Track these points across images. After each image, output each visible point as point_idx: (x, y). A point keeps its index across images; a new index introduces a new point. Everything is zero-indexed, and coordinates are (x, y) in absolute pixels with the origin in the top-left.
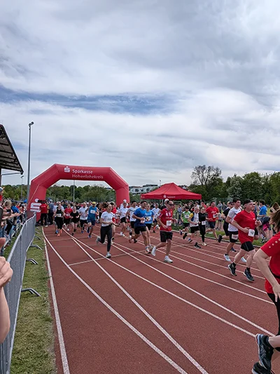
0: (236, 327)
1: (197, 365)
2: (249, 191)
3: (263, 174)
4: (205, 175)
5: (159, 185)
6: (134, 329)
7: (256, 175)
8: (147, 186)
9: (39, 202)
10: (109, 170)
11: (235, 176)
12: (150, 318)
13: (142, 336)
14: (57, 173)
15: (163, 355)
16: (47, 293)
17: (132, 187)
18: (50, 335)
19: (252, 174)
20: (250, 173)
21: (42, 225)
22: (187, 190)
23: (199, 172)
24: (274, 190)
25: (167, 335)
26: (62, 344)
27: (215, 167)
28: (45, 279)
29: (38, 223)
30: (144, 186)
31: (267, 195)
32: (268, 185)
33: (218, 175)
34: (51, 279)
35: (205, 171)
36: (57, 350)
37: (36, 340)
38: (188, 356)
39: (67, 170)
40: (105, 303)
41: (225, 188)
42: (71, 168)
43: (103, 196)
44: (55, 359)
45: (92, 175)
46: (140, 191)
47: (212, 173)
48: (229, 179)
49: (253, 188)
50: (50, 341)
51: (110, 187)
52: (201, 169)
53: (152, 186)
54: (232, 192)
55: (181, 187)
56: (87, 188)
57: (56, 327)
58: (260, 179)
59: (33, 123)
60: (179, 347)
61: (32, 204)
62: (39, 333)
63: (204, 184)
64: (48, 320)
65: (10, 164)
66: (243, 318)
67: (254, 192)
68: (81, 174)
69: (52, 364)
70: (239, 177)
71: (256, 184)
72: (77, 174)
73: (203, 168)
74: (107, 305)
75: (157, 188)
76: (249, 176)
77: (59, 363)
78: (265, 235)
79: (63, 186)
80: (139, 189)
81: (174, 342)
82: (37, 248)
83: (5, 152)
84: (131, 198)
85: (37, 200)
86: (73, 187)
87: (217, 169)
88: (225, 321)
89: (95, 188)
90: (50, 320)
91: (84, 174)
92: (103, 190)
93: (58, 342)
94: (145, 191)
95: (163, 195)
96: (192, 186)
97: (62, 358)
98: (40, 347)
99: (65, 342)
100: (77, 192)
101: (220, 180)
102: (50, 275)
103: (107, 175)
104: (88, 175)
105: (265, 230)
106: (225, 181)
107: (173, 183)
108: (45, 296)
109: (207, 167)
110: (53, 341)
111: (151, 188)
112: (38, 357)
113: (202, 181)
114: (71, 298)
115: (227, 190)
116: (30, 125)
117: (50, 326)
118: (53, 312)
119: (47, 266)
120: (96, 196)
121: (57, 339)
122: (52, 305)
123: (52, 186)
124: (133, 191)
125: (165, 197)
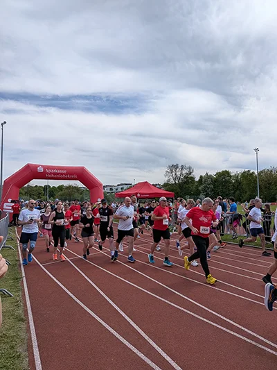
0: (207, 321)
1: (168, 359)
2: (220, 189)
3: (233, 172)
4: (178, 174)
5: (133, 184)
6: (107, 326)
7: (226, 173)
8: (122, 185)
9: (12, 202)
10: (83, 169)
11: (207, 174)
12: (124, 315)
13: (115, 333)
14: (31, 172)
15: (136, 351)
16: (20, 293)
17: (107, 186)
18: (23, 335)
19: (223, 171)
20: (221, 171)
21: (15, 225)
22: (160, 188)
23: (172, 170)
24: (244, 187)
25: (140, 330)
26: (35, 344)
27: (188, 166)
28: (18, 279)
30: (118, 185)
31: (238, 192)
32: (239, 183)
33: (190, 174)
34: (24, 279)
35: (178, 170)
36: (30, 348)
37: (9, 341)
38: (160, 350)
39: (40, 170)
40: (78, 301)
41: (197, 187)
42: (45, 167)
43: (77, 195)
44: (27, 359)
45: (65, 175)
46: (114, 190)
47: (185, 172)
48: (201, 177)
49: (224, 186)
50: (22, 341)
51: (84, 186)
52: (174, 167)
53: (126, 184)
54: (204, 190)
55: (155, 185)
56: (61, 188)
57: (29, 327)
58: (231, 177)
59: (5, 122)
61: (5, 204)
62: (11, 333)
63: (177, 182)
64: (22, 320)
66: (214, 313)
67: (225, 190)
68: (55, 174)
69: (25, 363)
70: (211, 175)
71: (227, 182)
72: (51, 173)
73: (176, 167)
74: (81, 304)
75: (130, 186)
76: (220, 175)
77: (32, 362)
78: (235, 232)
79: (36, 186)
80: (113, 188)
81: (147, 338)
82: (11, 248)
84: (105, 196)
85: (10, 200)
86: (46, 187)
87: (190, 168)
88: (197, 316)
89: (69, 187)
90: (24, 320)
91: (58, 174)
92: (77, 189)
93: (31, 342)
94: (120, 190)
95: (137, 193)
96: (166, 185)
97: (35, 357)
98: (12, 347)
99: (38, 341)
100: (52, 192)
101: (193, 179)
102: (24, 275)
103: (81, 174)
104: (62, 174)
105: (236, 226)
106: (197, 179)
107: (146, 182)
108: (18, 296)
109: (180, 165)
110: (26, 341)
111: (125, 187)
112: (11, 358)
113: (175, 179)
114: (44, 298)
115: (200, 188)
116: (2, 124)
117: (23, 325)
118: (26, 312)
119: (20, 266)
120: (70, 195)
121: (30, 338)
122: (25, 305)
123: (26, 185)
124: (107, 190)
125: (139, 195)
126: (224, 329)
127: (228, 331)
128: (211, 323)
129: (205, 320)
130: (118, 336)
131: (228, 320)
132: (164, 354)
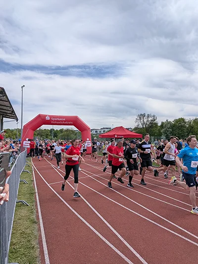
0: (167, 229)
1: (138, 256)
2: (177, 131)
3: (187, 119)
4: (145, 120)
5: (112, 128)
6: (94, 230)
7: (183, 120)
8: (104, 128)
9: (29, 140)
10: (76, 118)
11: (167, 121)
12: (105, 222)
13: (99, 235)
14: (41, 120)
15: (114, 248)
17: (93, 130)
18: (36, 233)
20: (178, 118)
21: (31, 156)
22: (132, 131)
23: (140, 118)
25: (117, 234)
27: (152, 115)
28: (33, 194)
29: (28, 155)
30: (101, 129)
32: (191, 127)
33: (154, 121)
34: (37, 194)
35: (145, 118)
36: (40, 243)
37: (26, 236)
38: (132, 249)
39: (48, 118)
40: (74, 211)
41: (159, 130)
42: (51, 117)
43: (72, 136)
44: (39, 250)
45: (65, 121)
46: (98, 132)
47: (150, 119)
48: (163, 123)
49: (180, 129)
50: (35, 237)
51: (77, 129)
52: (142, 116)
53: (107, 128)
54: (165, 133)
55: (128, 129)
56: (61, 131)
57: (40, 227)
58: (185, 123)
59: (24, 86)
60: (126, 243)
61: (24, 142)
62: (28, 231)
63: (144, 126)
64: (35, 222)
65: (9, 115)
66: (172, 223)
67: (180, 132)
68: (57, 121)
69: (37, 253)
70: (170, 122)
71: (182, 126)
72: (55, 121)
73: (144, 115)
74: (75, 213)
75: (110, 130)
76: (177, 121)
77: (42, 252)
79: (45, 129)
80: (98, 131)
81: (122, 239)
82: (28, 172)
83: (5, 106)
84: (92, 137)
85: (27, 139)
86: (52, 130)
87: (154, 116)
88: (159, 225)
89: (67, 130)
91: (60, 121)
92: (73, 131)
93: (41, 238)
94: (102, 132)
95: (115, 135)
96: (136, 129)
97: (44, 249)
98: (29, 241)
99: (46, 238)
100: (55, 134)
101: (156, 124)
102: (36, 191)
103: (75, 121)
104: (62, 121)
106: (159, 124)
107: (122, 127)
108: (33, 206)
109: (146, 114)
110: (38, 237)
111: (106, 130)
112: (28, 248)
113: (143, 125)
114: (50, 208)
115: (162, 131)
116: (22, 87)
117: (36, 226)
118: (38, 217)
119: (34, 184)
120: (68, 136)
121: (40, 236)
122: (37, 212)
123: (38, 129)
124: (94, 132)
125: (116, 136)
126: (180, 236)
127: (183, 237)
128: (170, 231)
129: (165, 228)
130: (101, 237)
131: (183, 230)
132: (135, 252)
